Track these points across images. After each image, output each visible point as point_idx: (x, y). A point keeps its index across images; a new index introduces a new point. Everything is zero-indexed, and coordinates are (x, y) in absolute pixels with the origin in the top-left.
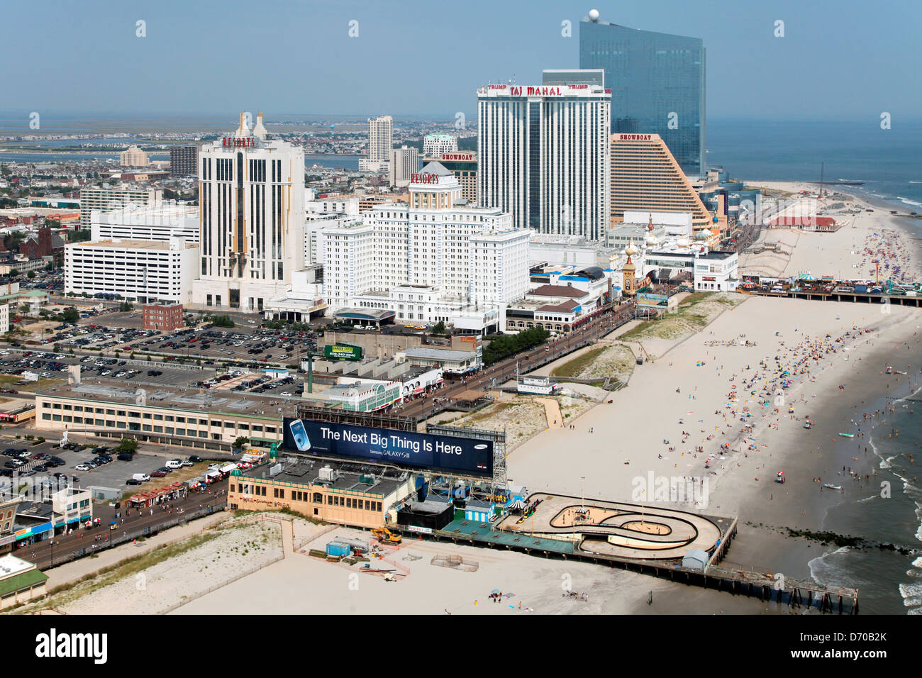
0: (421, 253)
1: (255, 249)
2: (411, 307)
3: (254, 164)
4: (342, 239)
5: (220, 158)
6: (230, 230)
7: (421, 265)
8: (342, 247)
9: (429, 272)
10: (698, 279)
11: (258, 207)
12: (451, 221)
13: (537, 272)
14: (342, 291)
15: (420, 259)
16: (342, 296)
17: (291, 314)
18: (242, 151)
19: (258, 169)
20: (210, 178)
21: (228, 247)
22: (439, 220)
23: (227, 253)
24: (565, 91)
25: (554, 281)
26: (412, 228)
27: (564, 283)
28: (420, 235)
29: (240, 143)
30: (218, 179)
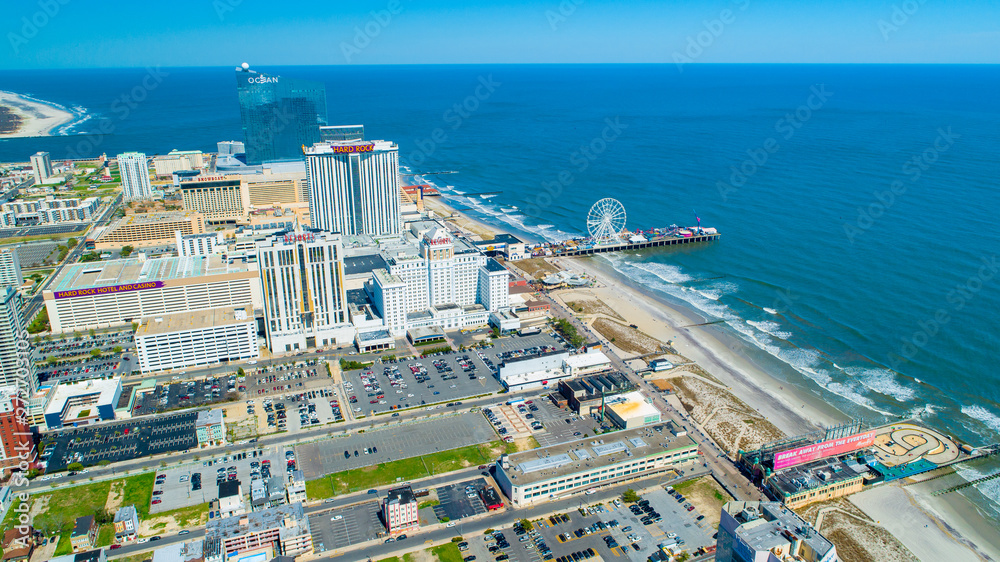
0: (440, 286)
1: (319, 307)
2: (449, 321)
3: (312, 251)
4: (397, 290)
5: (281, 249)
6: (296, 297)
7: (440, 293)
8: (398, 295)
9: (446, 296)
11: (319, 279)
14: (399, 321)
15: (440, 290)
16: (399, 324)
18: (302, 243)
19: (317, 253)
20: (272, 265)
21: (295, 310)
23: (294, 313)
28: (439, 275)
30: (280, 264)
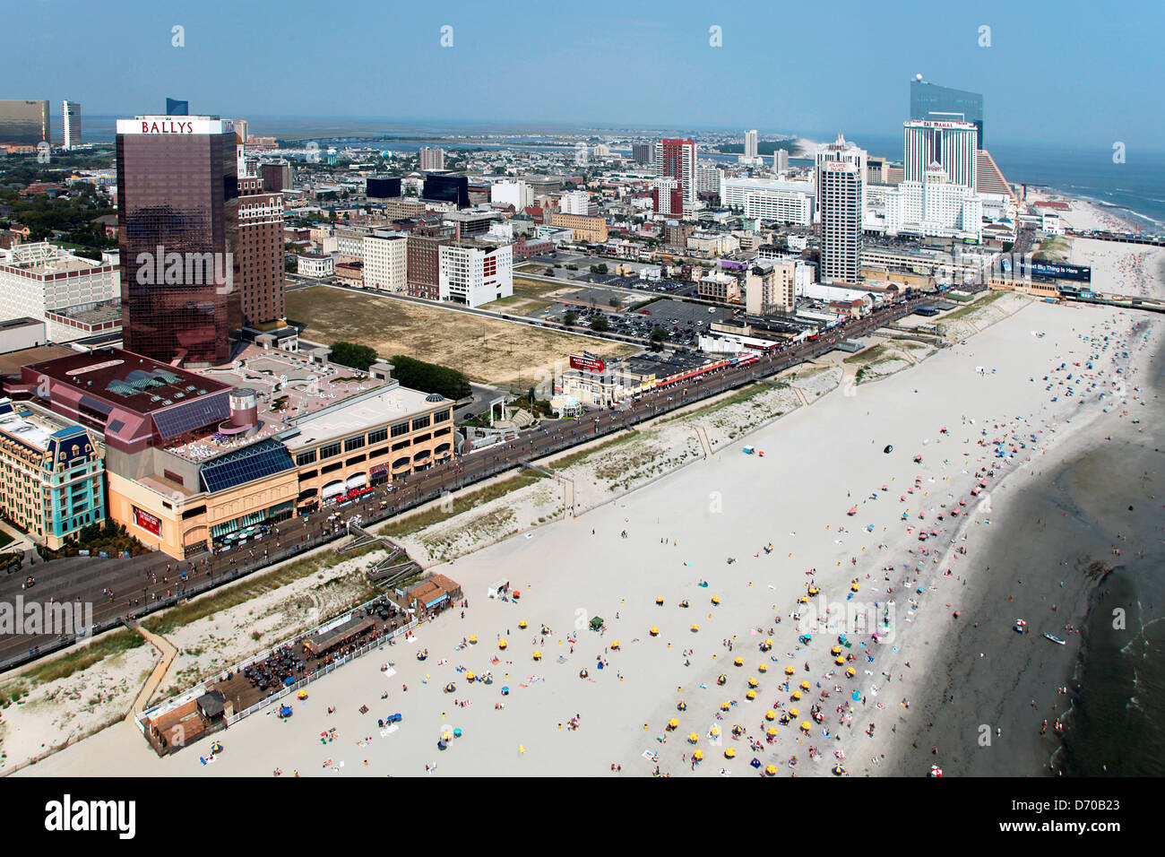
0: (931, 206)
7: (931, 211)
8: (895, 201)
9: (936, 215)
10: (1045, 228)
12: (945, 191)
13: (985, 219)
14: (894, 222)
15: (931, 209)
16: (895, 224)
17: (874, 232)
18: (839, 151)
22: (941, 190)
24: (955, 125)
25: (995, 222)
26: (927, 193)
27: (1000, 224)
28: (931, 196)
29: (838, 147)
